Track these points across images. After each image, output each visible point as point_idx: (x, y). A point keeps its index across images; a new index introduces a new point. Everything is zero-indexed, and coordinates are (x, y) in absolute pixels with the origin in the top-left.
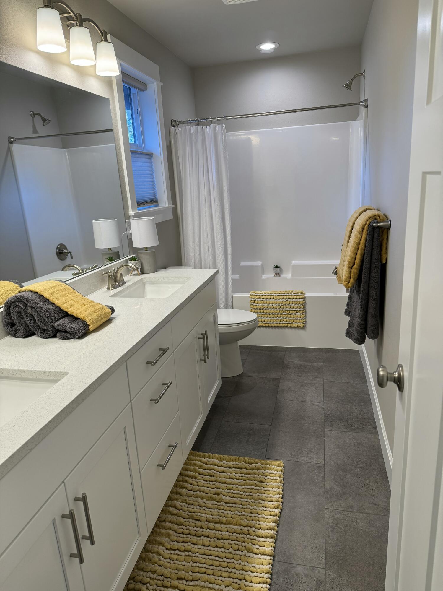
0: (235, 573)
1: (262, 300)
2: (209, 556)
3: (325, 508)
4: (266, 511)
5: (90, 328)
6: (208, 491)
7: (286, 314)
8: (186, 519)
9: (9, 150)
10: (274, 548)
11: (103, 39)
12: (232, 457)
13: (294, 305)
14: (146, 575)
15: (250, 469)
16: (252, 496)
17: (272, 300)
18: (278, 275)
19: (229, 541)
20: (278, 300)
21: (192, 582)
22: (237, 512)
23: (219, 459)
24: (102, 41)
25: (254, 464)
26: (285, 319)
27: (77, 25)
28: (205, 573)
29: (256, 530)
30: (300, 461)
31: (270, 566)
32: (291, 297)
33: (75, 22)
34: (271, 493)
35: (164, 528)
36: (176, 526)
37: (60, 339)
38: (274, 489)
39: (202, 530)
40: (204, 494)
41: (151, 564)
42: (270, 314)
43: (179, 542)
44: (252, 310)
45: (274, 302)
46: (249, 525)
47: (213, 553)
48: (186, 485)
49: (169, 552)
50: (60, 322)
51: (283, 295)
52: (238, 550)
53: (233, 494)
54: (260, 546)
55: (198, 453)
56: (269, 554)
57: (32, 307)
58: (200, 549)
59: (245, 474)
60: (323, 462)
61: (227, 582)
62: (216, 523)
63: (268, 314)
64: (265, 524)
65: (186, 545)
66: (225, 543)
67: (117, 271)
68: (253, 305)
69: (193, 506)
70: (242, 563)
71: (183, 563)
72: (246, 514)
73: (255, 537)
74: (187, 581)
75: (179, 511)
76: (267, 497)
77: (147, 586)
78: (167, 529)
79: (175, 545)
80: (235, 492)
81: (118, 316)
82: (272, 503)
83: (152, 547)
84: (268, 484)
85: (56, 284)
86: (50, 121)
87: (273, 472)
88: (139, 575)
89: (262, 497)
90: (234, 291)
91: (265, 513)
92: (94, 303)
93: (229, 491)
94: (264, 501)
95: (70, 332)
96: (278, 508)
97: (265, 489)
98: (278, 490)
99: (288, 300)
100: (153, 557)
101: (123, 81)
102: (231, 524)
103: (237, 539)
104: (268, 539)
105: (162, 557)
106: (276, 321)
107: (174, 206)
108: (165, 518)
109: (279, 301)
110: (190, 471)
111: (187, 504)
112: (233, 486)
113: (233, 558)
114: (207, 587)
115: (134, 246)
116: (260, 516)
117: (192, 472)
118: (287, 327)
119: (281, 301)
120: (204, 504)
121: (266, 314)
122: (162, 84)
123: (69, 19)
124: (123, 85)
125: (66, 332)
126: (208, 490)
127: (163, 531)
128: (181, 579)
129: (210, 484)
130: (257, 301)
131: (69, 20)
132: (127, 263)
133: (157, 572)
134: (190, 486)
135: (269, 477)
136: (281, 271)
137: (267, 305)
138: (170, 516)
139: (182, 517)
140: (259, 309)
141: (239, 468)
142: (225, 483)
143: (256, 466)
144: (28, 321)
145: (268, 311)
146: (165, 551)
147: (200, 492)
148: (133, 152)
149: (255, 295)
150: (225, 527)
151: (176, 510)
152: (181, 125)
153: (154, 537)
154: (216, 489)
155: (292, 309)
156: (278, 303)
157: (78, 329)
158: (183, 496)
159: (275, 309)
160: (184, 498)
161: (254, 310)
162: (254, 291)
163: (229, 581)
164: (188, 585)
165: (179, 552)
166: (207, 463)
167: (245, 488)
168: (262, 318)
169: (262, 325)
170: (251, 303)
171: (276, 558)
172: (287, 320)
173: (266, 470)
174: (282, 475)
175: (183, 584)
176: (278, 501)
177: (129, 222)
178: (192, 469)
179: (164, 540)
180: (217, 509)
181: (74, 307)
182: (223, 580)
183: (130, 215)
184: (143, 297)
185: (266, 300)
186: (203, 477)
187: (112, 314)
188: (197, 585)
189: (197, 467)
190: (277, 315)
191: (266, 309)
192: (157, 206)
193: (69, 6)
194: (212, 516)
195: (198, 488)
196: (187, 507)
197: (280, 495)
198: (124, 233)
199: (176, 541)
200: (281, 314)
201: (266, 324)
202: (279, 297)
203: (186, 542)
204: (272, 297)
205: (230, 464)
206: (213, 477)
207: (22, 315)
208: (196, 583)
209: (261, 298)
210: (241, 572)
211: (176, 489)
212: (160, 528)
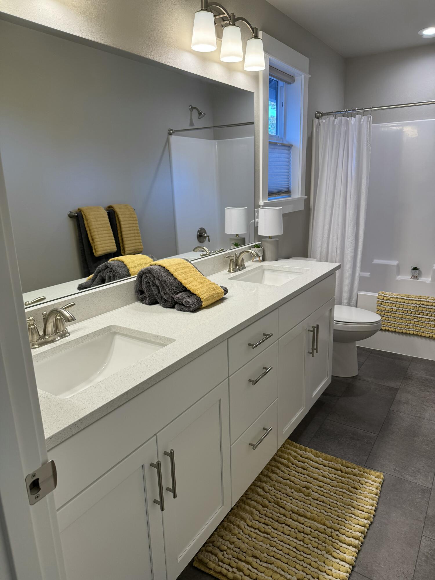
0: (310, 569)
1: (391, 302)
2: (287, 545)
3: (422, 535)
4: (355, 519)
5: (203, 304)
6: (298, 483)
7: (417, 321)
8: (271, 503)
9: (168, 141)
10: (356, 558)
11: (254, 36)
12: (329, 456)
13: (428, 313)
14: (224, 543)
15: (346, 473)
16: (343, 499)
17: (403, 304)
18: (416, 278)
19: (310, 536)
20: (409, 305)
21: (266, 564)
22: (323, 511)
23: (316, 455)
24: (253, 37)
25: (351, 469)
26: (415, 326)
27: (230, 25)
28: (280, 560)
29: (339, 534)
30: (404, 478)
31: (348, 575)
32: (425, 303)
33: (228, 22)
34: (364, 502)
35: (249, 505)
36: (261, 507)
37: (177, 310)
38: (367, 499)
39: (284, 518)
40: (293, 485)
41: (231, 535)
42: (399, 318)
43: (261, 523)
44: (378, 312)
45: (404, 306)
46: (333, 527)
47: (291, 543)
48: (278, 471)
49: (250, 529)
50: (179, 295)
51: (417, 300)
52: (317, 548)
53: (322, 492)
54: (341, 552)
55: (295, 443)
56: (349, 562)
57: (158, 279)
58: (280, 535)
59: (339, 476)
60: (430, 486)
61: (300, 575)
62: (300, 515)
63: (396, 318)
64: (350, 531)
65: (266, 527)
66: (305, 537)
67: (239, 256)
68: (379, 306)
69: (280, 493)
70: (319, 562)
71: (261, 543)
72: (332, 516)
73: (337, 541)
74: (261, 561)
75: (266, 494)
76: (358, 505)
77: (223, 553)
78: (252, 507)
79: (256, 524)
80: (325, 491)
81: (230, 297)
82: (362, 513)
83: (234, 519)
84: (362, 492)
85: (182, 262)
86: (205, 114)
87: (370, 481)
88: (218, 542)
89: (352, 504)
90: (360, 289)
91: (353, 521)
92: (210, 282)
93: (319, 488)
94: (355, 509)
95: (186, 305)
96: (368, 519)
97: (358, 496)
98: (371, 502)
99: (422, 306)
100: (234, 528)
101: (270, 75)
102: (315, 521)
103: (319, 537)
104: (351, 547)
105: (242, 532)
106: (404, 327)
107: (306, 197)
108: (251, 496)
109: (411, 306)
110: (284, 459)
111: (275, 489)
112: (324, 484)
113: (310, 555)
114: (279, 574)
115: (259, 234)
116: (347, 522)
117: (286, 461)
118: (417, 335)
119: (413, 306)
120: (292, 494)
121: (394, 317)
122: (310, 76)
123: (223, 19)
124: (269, 78)
125: (182, 304)
126: (298, 481)
127: (247, 508)
128: (256, 557)
129: (301, 476)
130: (385, 303)
131: (224, 21)
132: (250, 249)
133: (235, 543)
134: (281, 474)
135: (365, 486)
136: (420, 274)
137: (396, 308)
138: (257, 496)
139: (267, 500)
140: (386, 311)
141: (334, 468)
142: (316, 479)
143: (352, 471)
144: (154, 291)
145: (396, 315)
146: (246, 527)
147: (290, 481)
148: (271, 143)
149: (383, 296)
150: (308, 522)
151: (263, 491)
152: (325, 117)
153: (238, 511)
154: (306, 483)
155: (425, 317)
156: (409, 307)
157: (192, 303)
158: (272, 481)
159: (405, 313)
160: (274, 483)
161: (381, 312)
162: (384, 292)
163: (302, 575)
164: (261, 565)
165: (259, 532)
166: (302, 455)
167: (336, 490)
168: (389, 321)
169: (387, 329)
170: (378, 304)
171: (356, 569)
172: (418, 328)
173: (362, 478)
174: (379, 488)
175: (257, 562)
176: (369, 512)
177: (258, 211)
178: (286, 458)
179: (247, 516)
180: (304, 502)
181: (193, 284)
182: (296, 572)
183: (259, 204)
184: (261, 283)
185: (395, 303)
186: (295, 468)
187: (225, 294)
188: (270, 568)
189: (292, 457)
190: (406, 321)
191: (395, 312)
192: (290, 196)
193: (224, 8)
194: (297, 508)
195: (288, 477)
196: (275, 492)
197: (373, 506)
198: (252, 221)
199: (258, 521)
200: (411, 320)
201: (393, 329)
202: (411, 301)
203: (267, 525)
204: (403, 301)
205: (326, 462)
206: (305, 470)
207: (150, 285)
208: (270, 566)
209: (390, 300)
210: (316, 570)
211: (267, 473)
212: (245, 504)
